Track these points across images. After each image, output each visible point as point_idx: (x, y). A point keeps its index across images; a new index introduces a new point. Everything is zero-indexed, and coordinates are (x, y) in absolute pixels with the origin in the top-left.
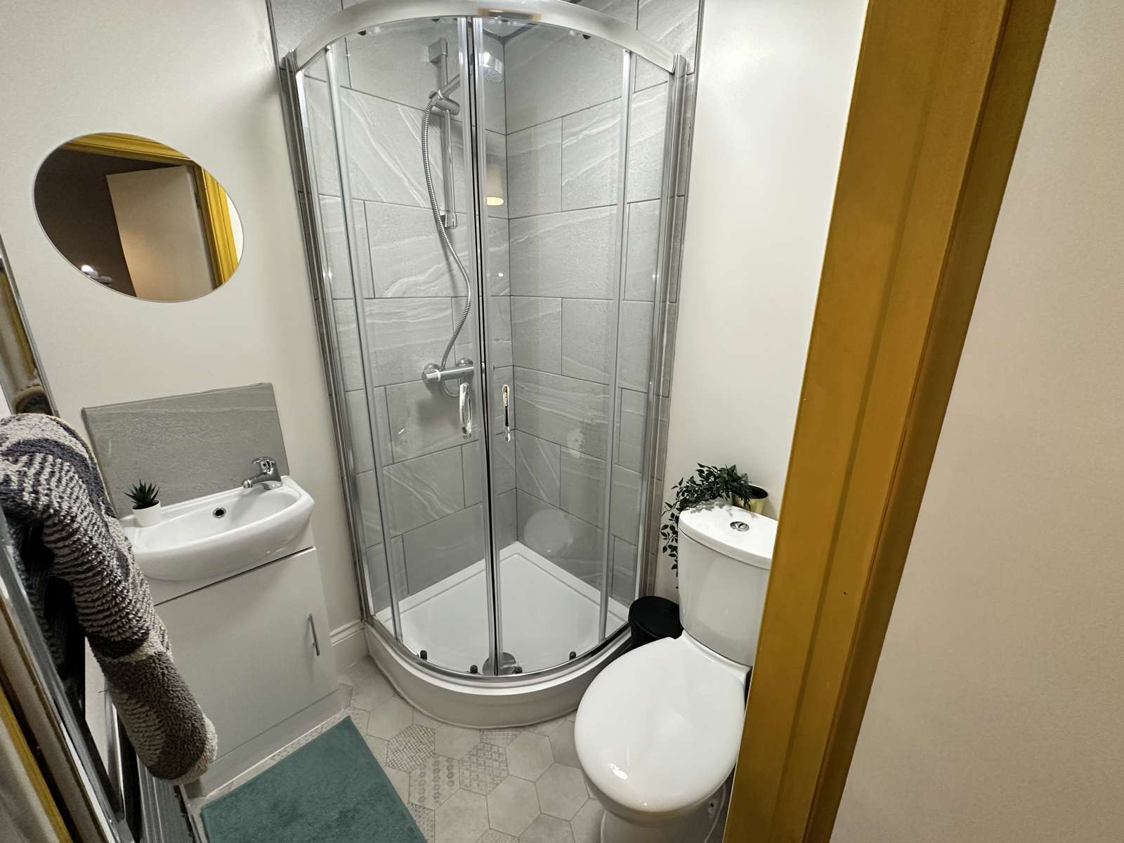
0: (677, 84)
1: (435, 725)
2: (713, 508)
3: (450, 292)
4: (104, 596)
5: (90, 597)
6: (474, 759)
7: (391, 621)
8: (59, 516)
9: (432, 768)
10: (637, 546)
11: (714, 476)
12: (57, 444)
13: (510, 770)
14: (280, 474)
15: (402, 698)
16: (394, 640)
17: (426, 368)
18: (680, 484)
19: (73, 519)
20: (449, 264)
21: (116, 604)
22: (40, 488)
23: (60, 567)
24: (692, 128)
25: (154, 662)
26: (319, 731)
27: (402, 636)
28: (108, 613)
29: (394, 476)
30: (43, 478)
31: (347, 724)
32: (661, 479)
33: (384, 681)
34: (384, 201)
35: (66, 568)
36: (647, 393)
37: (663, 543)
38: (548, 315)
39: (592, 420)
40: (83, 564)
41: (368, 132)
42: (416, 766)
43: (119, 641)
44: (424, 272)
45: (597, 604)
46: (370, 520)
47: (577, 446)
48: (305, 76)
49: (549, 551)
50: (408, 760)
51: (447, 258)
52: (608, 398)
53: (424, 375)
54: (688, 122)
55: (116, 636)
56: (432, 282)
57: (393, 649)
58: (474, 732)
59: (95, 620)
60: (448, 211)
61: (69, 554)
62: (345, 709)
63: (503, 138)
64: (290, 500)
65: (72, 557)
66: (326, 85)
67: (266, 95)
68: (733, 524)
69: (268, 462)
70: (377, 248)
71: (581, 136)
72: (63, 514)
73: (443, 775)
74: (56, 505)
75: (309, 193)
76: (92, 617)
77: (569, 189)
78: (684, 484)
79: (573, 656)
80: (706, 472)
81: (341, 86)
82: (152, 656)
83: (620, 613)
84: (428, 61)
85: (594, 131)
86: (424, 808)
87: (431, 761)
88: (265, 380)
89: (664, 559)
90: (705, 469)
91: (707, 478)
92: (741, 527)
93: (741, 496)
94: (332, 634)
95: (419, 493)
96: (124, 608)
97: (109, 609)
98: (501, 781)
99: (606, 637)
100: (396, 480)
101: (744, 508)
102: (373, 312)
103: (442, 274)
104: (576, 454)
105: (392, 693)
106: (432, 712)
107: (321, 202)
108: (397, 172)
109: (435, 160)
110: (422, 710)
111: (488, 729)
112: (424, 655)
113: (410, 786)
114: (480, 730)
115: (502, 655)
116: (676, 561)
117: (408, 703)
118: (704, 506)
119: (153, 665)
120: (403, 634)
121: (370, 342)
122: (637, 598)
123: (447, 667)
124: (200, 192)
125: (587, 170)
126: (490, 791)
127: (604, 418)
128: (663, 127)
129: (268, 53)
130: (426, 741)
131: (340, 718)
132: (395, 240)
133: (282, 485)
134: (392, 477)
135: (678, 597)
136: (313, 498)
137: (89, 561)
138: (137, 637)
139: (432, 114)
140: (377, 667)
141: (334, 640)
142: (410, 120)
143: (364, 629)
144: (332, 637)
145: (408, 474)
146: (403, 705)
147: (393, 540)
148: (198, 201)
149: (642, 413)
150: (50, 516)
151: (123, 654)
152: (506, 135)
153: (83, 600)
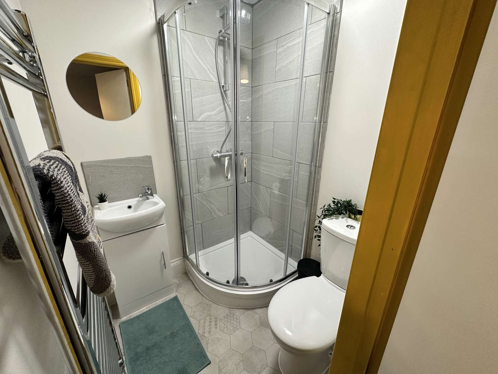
0: (331, 18)
1: (210, 303)
2: (339, 218)
3: (225, 119)
4: (72, 215)
5: (67, 214)
6: (226, 319)
7: (195, 259)
8: (56, 180)
9: (209, 321)
10: (303, 235)
11: (340, 204)
12: (61, 159)
13: (241, 325)
14: (153, 193)
15: (198, 291)
16: (196, 267)
17: (214, 152)
18: (324, 207)
19: (62, 182)
20: (225, 107)
21: (77, 218)
22: (50, 169)
23: (57, 201)
24: (337, 39)
25: (91, 245)
26: (165, 300)
27: (199, 266)
28: (74, 222)
29: (198, 197)
30: (52, 167)
31: (176, 299)
32: (316, 205)
33: (191, 283)
34: (198, 79)
35: (59, 202)
36: (311, 165)
37: (315, 234)
38: (268, 130)
39: (284, 177)
40: (65, 200)
41: (193, 49)
42: (202, 319)
43: (78, 234)
44: (214, 110)
45: (284, 260)
46: (188, 215)
47: (277, 189)
48: (167, 25)
49: (263, 235)
50: (199, 316)
51: (224, 104)
52: (292, 167)
53: (212, 155)
54: (336, 36)
55: (77, 231)
56: (217, 115)
57: (196, 270)
58: (227, 308)
59: (70, 224)
60: (225, 84)
61: (60, 196)
62: (175, 292)
63: (250, 51)
64: (156, 204)
65: (61, 197)
66: (175, 29)
67: (152, 35)
68: (347, 226)
69: (148, 188)
70: (195, 99)
71: (285, 47)
72: (58, 179)
73: (213, 324)
74: (55, 176)
75: (168, 76)
76: (68, 223)
77: (279, 72)
78: (326, 207)
79: (271, 281)
80: (336, 202)
81: (181, 29)
82: (90, 242)
83: (293, 265)
84: (219, 16)
85: (291, 44)
86: (204, 336)
87: (208, 318)
88: (149, 155)
89: (315, 241)
90: (336, 200)
91: (337, 205)
92: (352, 227)
93: (353, 214)
94: (171, 262)
95: (209, 206)
96: (80, 221)
97: (74, 220)
98: (237, 330)
99: (287, 274)
100: (199, 199)
101: (354, 219)
102: (192, 127)
103: (222, 111)
104: (277, 192)
105: (194, 288)
106: (210, 298)
107: (172, 80)
108: (204, 66)
109: (221, 61)
110: (206, 297)
111: (233, 308)
112: (208, 274)
113: (199, 326)
114: (230, 308)
115: (240, 278)
116: (320, 242)
117: (201, 293)
118: (335, 217)
119: (91, 246)
120: (200, 265)
121: (190, 139)
122: (302, 258)
123: (216, 279)
124: (128, 79)
125: (288, 63)
126: (232, 334)
127: (290, 177)
128: (323, 40)
129: (153, 17)
130: (207, 310)
131: (173, 296)
132: (202, 96)
133: (154, 198)
134: (197, 198)
135: (320, 259)
136: (165, 203)
137: (67, 200)
138: (84, 233)
139: (220, 40)
140: (189, 277)
141: (172, 264)
142: (211, 43)
143: (184, 261)
144: (171, 263)
145: (204, 198)
146: (198, 294)
147: (197, 225)
148: (128, 83)
149: (308, 174)
150: (53, 180)
151: (80, 239)
152: (252, 49)
153: (65, 215)
